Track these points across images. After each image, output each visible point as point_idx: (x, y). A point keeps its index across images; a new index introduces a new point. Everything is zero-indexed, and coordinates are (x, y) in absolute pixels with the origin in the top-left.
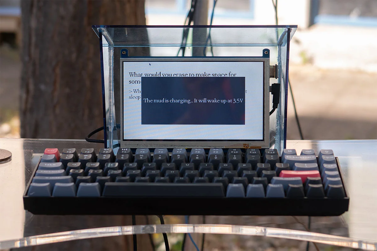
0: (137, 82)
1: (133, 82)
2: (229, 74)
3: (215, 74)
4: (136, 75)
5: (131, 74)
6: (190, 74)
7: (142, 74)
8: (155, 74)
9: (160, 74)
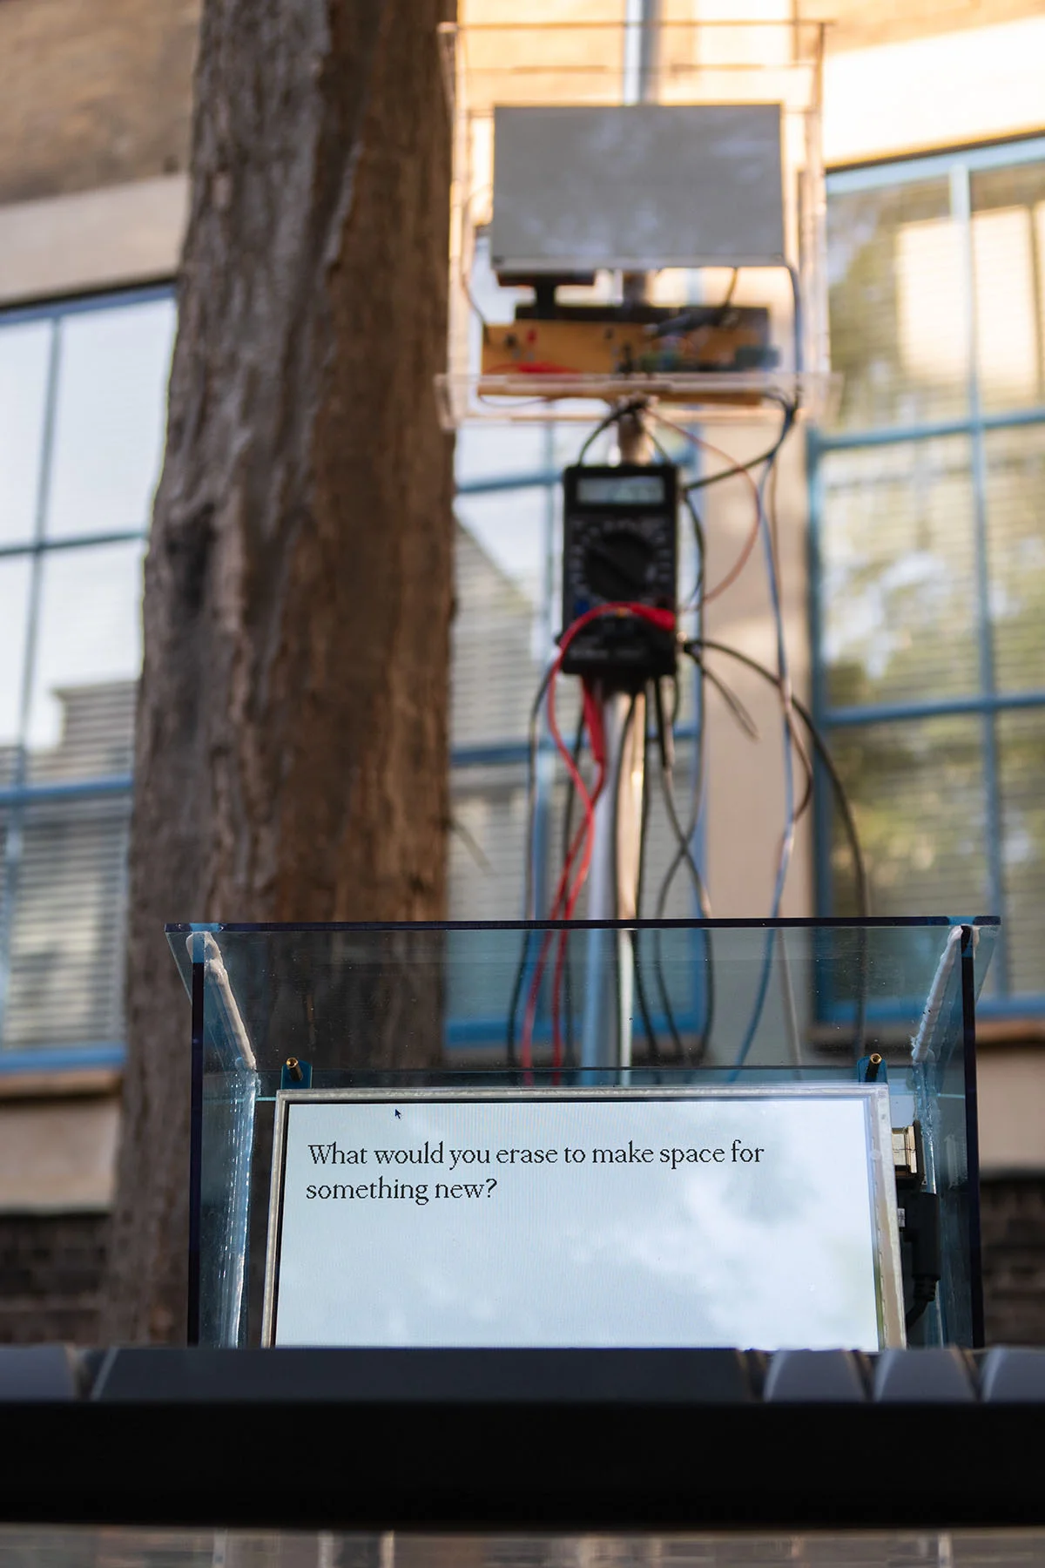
0: (340, 1190)
1: (325, 1192)
2: (734, 1150)
3: (674, 1151)
4: (339, 1156)
5: (318, 1154)
6: (567, 1151)
7: (363, 1151)
8: (420, 1152)
9: (441, 1152)
